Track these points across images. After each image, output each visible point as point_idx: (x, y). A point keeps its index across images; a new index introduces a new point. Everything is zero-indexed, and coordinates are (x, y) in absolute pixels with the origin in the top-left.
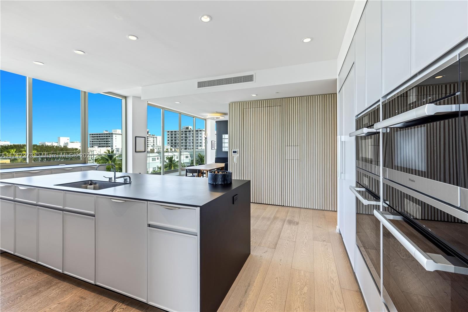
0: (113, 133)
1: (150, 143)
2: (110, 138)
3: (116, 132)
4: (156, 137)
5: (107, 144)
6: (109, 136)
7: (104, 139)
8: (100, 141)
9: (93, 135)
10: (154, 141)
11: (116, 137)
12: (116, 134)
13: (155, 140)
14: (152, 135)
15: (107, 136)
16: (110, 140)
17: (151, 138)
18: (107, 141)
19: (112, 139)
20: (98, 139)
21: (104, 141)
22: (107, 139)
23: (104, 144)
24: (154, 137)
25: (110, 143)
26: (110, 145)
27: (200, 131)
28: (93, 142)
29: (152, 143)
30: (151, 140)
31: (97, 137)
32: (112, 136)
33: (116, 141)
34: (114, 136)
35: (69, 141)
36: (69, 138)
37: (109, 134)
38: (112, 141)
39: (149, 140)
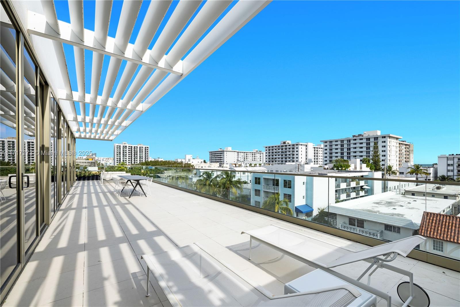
0: (224, 150)
1: (257, 158)
2: (222, 154)
3: (228, 150)
4: (263, 153)
5: (220, 160)
6: (222, 153)
7: (218, 156)
8: (216, 158)
9: (211, 152)
10: (260, 157)
11: (226, 154)
12: (227, 151)
13: (262, 156)
14: (259, 151)
15: (220, 153)
16: (222, 157)
17: (258, 154)
18: (220, 158)
19: (224, 155)
20: (214, 156)
21: (219, 158)
22: (220, 155)
23: (219, 160)
24: (260, 153)
25: (222, 159)
26: (222, 161)
27: (297, 145)
28: (211, 158)
29: (259, 158)
30: (258, 156)
31: (214, 154)
32: (224, 153)
33: (227, 157)
34: (225, 153)
35: (192, 158)
36: (192, 156)
37: (222, 151)
38: (224, 157)
39: (256, 156)
